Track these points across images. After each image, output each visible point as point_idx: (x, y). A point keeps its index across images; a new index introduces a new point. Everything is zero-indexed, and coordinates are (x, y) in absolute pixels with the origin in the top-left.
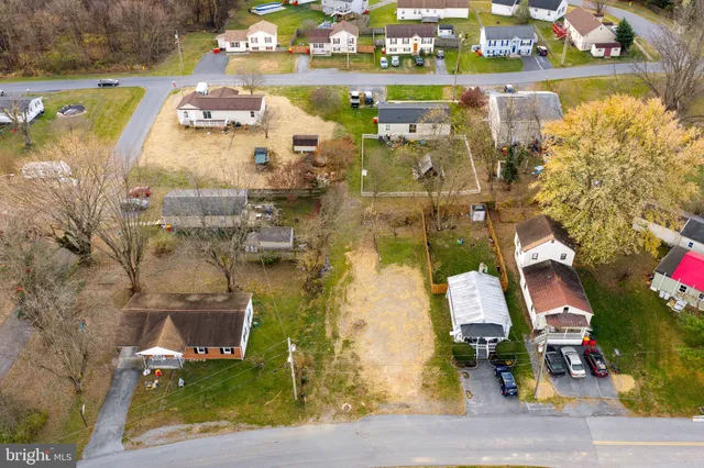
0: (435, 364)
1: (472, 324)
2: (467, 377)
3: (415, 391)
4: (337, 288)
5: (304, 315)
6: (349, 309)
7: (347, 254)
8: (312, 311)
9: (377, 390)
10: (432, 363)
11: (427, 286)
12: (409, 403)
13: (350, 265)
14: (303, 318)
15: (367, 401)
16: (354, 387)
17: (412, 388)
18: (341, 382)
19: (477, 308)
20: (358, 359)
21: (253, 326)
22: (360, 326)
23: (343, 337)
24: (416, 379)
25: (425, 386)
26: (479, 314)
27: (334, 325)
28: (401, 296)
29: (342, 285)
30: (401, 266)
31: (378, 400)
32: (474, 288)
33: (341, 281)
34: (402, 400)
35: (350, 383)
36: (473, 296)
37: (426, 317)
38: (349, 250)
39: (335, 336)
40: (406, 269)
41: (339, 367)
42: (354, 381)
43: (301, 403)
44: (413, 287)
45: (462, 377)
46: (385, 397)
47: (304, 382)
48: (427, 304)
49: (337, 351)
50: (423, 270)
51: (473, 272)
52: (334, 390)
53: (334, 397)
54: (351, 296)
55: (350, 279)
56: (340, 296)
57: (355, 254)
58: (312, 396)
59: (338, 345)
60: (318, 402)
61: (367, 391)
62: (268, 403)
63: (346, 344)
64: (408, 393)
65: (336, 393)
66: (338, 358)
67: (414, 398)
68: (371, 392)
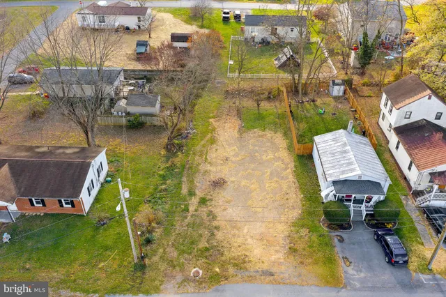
0: (303, 226)
1: (345, 181)
2: (342, 240)
3: (280, 255)
4: (198, 148)
5: (161, 173)
6: (209, 167)
7: (211, 120)
8: (170, 169)
9: (235, 253)
10: (299, 224)
11: (290, 148)
12: (274, 270)
13: (214, 130)
14: (160, 176)
15: (223, 266)
16: (207, 249)
17: (277, 251)
18: (193, 243)
19: (351, 164)
20: (214, 217)
21: (106, 182)
22: (218, 184)
23: (199, 194)
24: (282, 242)
25: (293, 251)
26: (353, 170)
27: (191, 182)
28: (264, 157)
29: (204, 146)
30: (264, 130)
31: (235, 265)
32: (345, 145)
33: (203, 142)
34: (265, 267)
35: (203, 244)
36: (345, 152)
37: (291, 176)
38: (213, 117)
39: (191, 193)
40: (269, 134)
41: (192, 225)
42: (207, 242)
43: (141, 267)
44: (275, 148)
45: (336, 240)
46: (244, 262)
47: (148, 241)
48: (292, 165)
49: (191, 208)
50: (286, 134)
51: (342, 130)
52: (184, 252)
53: (182, 260)
54: (212, 155)
55: (213, 141)
56: (201, 155)
57: (218, 121)
58: (156, 259)
59: (194, 202)
60: (163, 266)
61: (222, 254)
62: (101, 265)
63: (203, 201)
64: (273, 258)
65: (186, 256)
66: (192, 216)
67: (280, 264)
68: (228, 255)
